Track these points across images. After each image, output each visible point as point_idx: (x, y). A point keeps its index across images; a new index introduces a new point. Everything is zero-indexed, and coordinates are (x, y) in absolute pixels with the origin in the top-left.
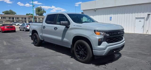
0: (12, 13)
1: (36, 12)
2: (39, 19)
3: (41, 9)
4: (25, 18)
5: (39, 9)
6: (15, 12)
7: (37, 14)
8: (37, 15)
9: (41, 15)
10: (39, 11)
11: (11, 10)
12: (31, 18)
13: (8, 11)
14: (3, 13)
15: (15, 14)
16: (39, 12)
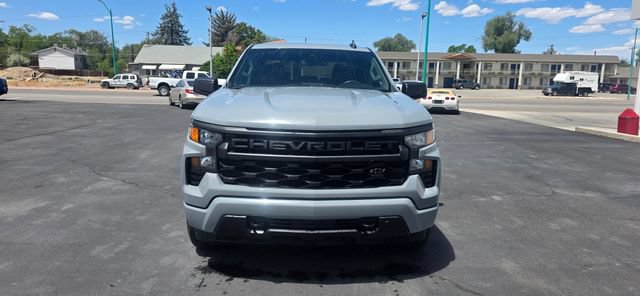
0: (402, 45)
1: (483, 38)
2: (487, 66)
3: (512, 23)
4: (432, 66)
5: (500, 25)
6: (411, 42)
7: (487, 47)
8: (489, 52)
9: (508, 48)
10: (500, 35)
11: (399, 35)
12: (453, 64)
13: (391, 40)
14: (376, 45)
15: (413, 51)
16: (500, 39)
